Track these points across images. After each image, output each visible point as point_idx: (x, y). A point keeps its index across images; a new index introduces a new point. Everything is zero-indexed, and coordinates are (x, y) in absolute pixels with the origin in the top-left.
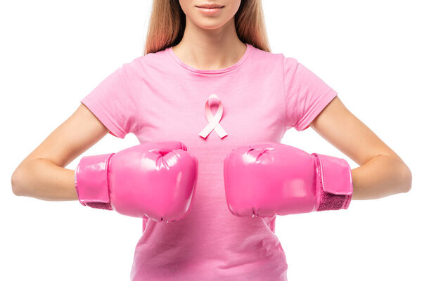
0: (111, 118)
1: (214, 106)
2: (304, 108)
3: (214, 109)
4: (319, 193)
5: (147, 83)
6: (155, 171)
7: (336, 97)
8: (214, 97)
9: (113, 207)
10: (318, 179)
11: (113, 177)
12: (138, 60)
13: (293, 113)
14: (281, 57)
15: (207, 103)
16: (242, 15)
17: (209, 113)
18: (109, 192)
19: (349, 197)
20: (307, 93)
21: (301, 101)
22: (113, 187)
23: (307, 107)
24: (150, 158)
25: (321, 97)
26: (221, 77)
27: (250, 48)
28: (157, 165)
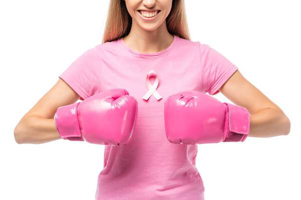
0: (81, 88)
1: (152, 77)
2: (215, 78)
3: (152, 80)
4: (226, 131)
5: (105, 62)
6: (111, 109)
7: (237, 70)
8: (152, 72)
9: (84, 139)
10: (226, 121)
11: (81, 119)
12: (98, 47)
13: (207, 83)
14: (198, 44)
15: (148, 76)
16: (171, 17)
17: (149, 83)
18: (80, 129)
19: (246, 136)
20: (217, 69)
21: (213, 74)
22: (83, 125)
23: (217, 78)
24: (107, 102)
25: (227, 71)
26: (156, 58)
27: (176, 38)
28: (112, 105)
